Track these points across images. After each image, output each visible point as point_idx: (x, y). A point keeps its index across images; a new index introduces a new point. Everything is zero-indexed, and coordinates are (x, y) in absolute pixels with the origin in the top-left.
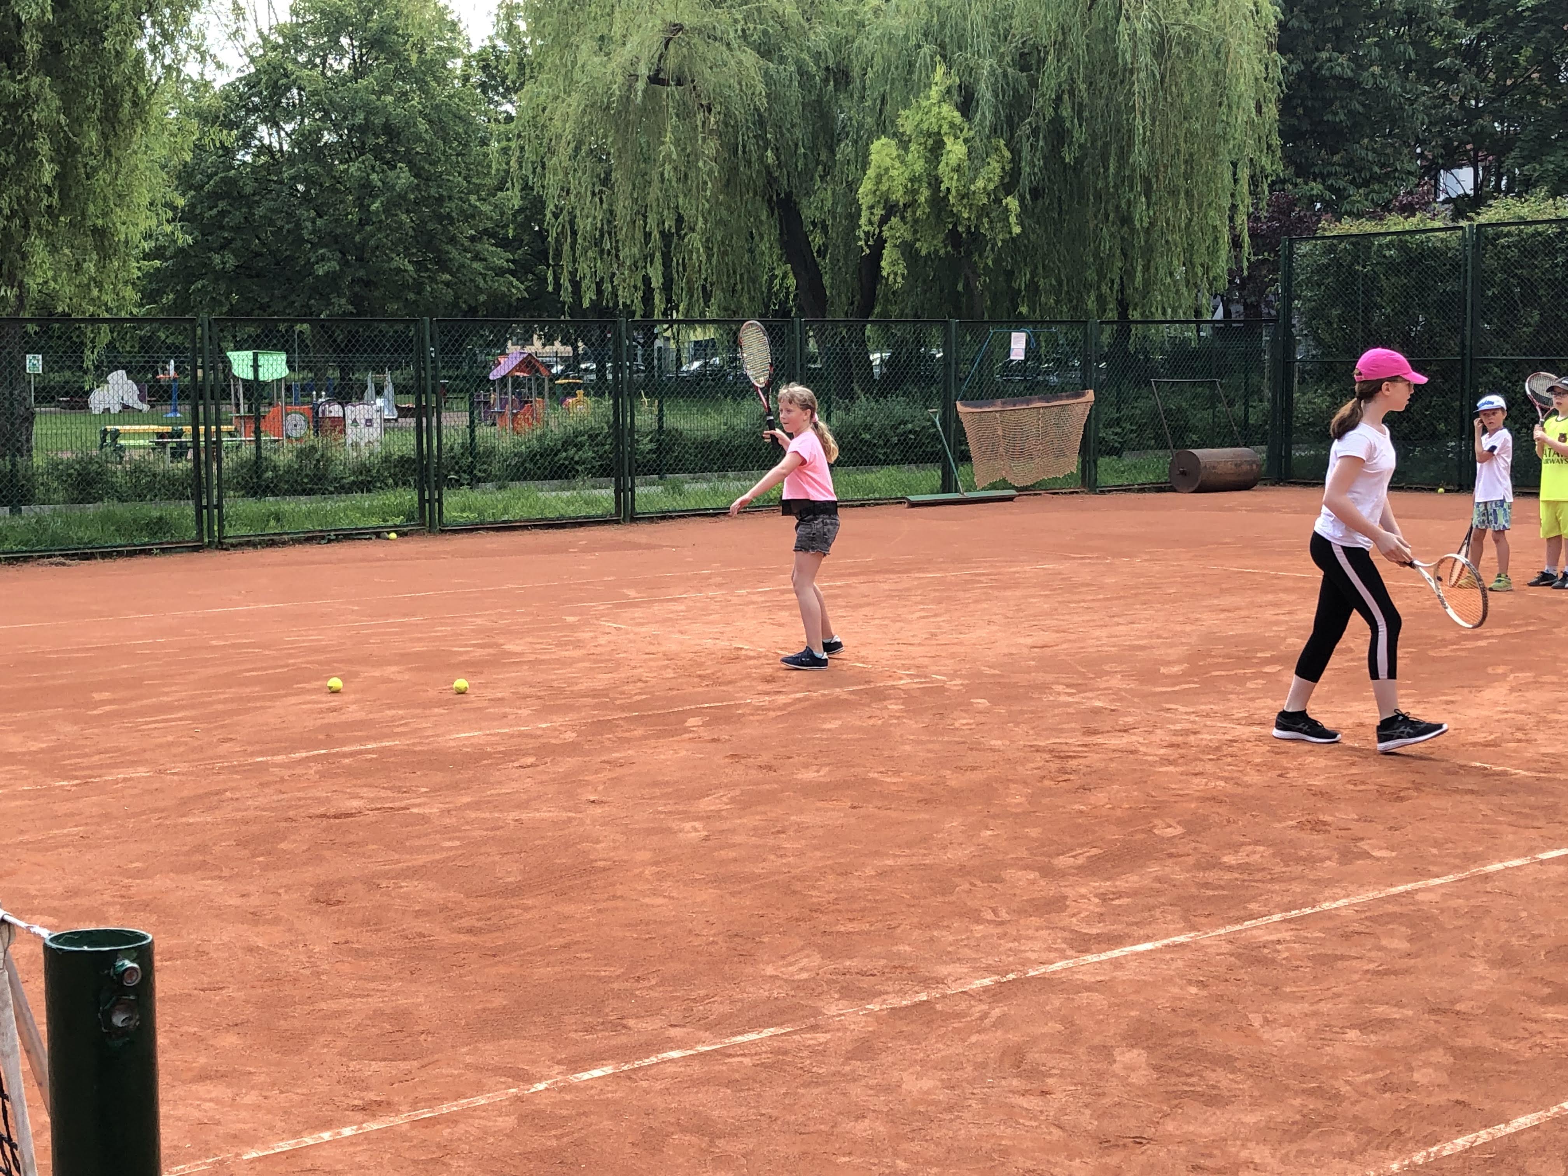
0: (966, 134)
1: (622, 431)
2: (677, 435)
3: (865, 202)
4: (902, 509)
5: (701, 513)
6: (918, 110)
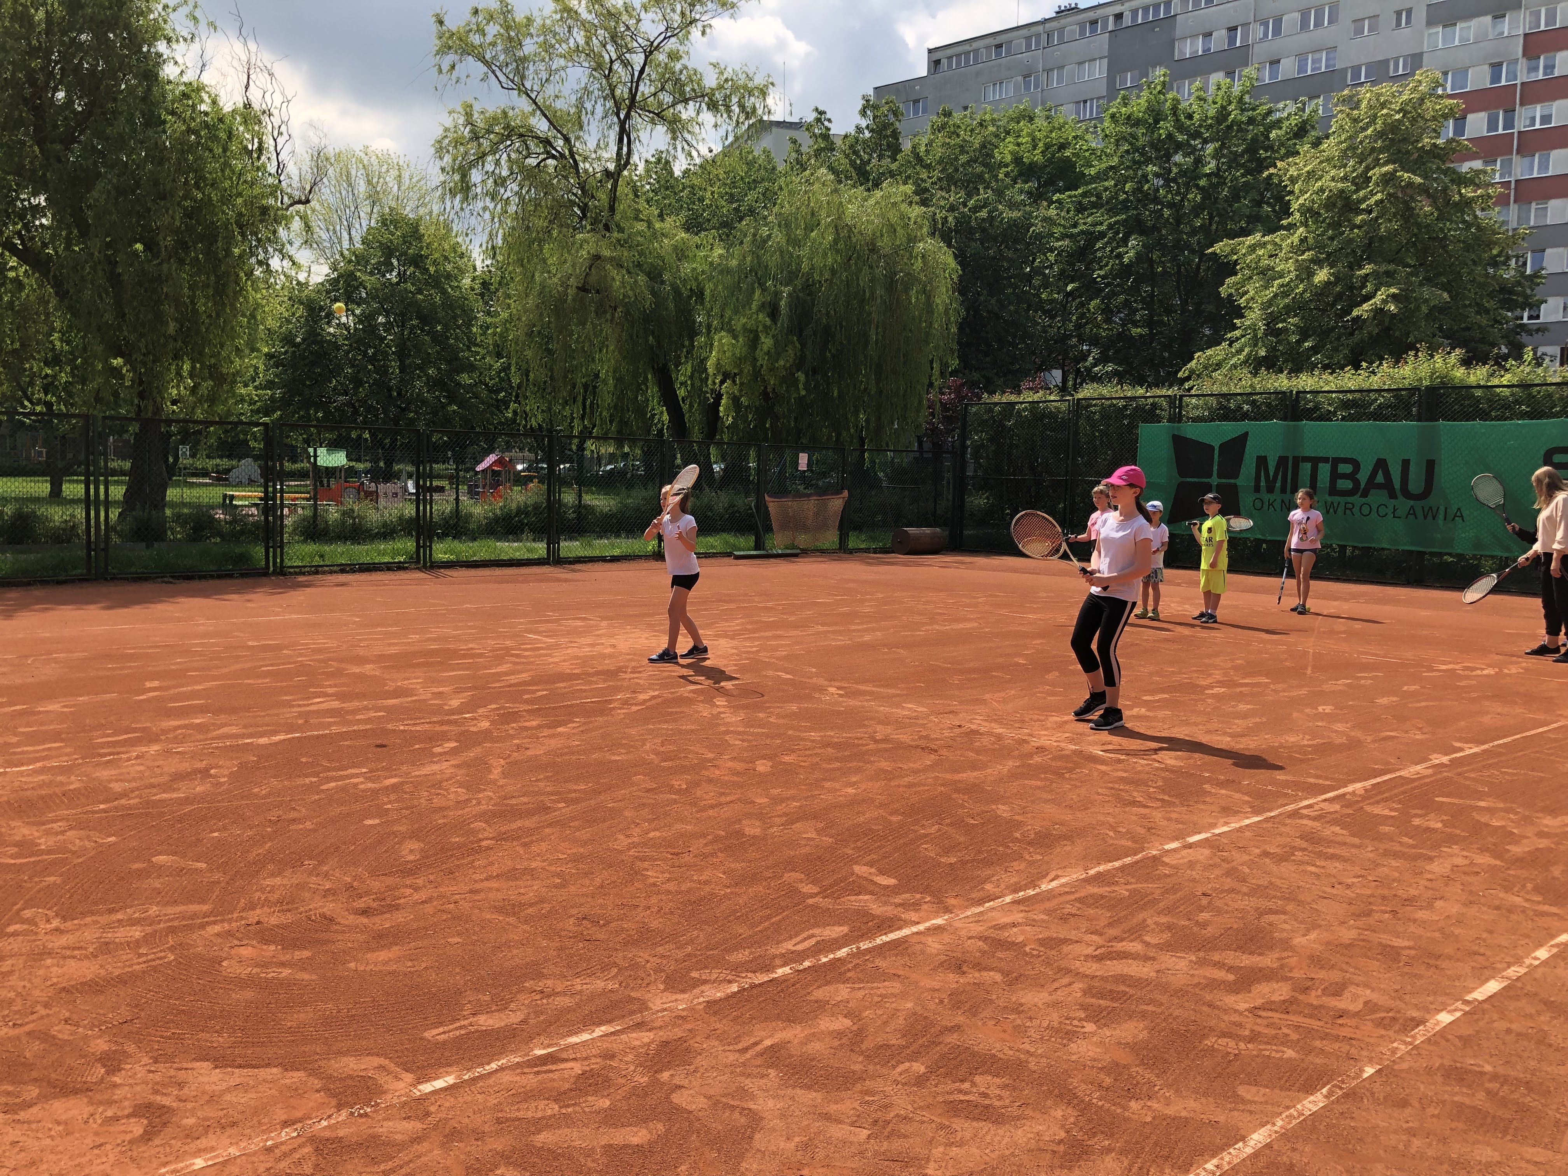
0: (773, 332)
1: (553, 505)
2: (590, 509)
3: (711, 371)
4: (730, 560)
5: (603, 559)
6: (744, 316)
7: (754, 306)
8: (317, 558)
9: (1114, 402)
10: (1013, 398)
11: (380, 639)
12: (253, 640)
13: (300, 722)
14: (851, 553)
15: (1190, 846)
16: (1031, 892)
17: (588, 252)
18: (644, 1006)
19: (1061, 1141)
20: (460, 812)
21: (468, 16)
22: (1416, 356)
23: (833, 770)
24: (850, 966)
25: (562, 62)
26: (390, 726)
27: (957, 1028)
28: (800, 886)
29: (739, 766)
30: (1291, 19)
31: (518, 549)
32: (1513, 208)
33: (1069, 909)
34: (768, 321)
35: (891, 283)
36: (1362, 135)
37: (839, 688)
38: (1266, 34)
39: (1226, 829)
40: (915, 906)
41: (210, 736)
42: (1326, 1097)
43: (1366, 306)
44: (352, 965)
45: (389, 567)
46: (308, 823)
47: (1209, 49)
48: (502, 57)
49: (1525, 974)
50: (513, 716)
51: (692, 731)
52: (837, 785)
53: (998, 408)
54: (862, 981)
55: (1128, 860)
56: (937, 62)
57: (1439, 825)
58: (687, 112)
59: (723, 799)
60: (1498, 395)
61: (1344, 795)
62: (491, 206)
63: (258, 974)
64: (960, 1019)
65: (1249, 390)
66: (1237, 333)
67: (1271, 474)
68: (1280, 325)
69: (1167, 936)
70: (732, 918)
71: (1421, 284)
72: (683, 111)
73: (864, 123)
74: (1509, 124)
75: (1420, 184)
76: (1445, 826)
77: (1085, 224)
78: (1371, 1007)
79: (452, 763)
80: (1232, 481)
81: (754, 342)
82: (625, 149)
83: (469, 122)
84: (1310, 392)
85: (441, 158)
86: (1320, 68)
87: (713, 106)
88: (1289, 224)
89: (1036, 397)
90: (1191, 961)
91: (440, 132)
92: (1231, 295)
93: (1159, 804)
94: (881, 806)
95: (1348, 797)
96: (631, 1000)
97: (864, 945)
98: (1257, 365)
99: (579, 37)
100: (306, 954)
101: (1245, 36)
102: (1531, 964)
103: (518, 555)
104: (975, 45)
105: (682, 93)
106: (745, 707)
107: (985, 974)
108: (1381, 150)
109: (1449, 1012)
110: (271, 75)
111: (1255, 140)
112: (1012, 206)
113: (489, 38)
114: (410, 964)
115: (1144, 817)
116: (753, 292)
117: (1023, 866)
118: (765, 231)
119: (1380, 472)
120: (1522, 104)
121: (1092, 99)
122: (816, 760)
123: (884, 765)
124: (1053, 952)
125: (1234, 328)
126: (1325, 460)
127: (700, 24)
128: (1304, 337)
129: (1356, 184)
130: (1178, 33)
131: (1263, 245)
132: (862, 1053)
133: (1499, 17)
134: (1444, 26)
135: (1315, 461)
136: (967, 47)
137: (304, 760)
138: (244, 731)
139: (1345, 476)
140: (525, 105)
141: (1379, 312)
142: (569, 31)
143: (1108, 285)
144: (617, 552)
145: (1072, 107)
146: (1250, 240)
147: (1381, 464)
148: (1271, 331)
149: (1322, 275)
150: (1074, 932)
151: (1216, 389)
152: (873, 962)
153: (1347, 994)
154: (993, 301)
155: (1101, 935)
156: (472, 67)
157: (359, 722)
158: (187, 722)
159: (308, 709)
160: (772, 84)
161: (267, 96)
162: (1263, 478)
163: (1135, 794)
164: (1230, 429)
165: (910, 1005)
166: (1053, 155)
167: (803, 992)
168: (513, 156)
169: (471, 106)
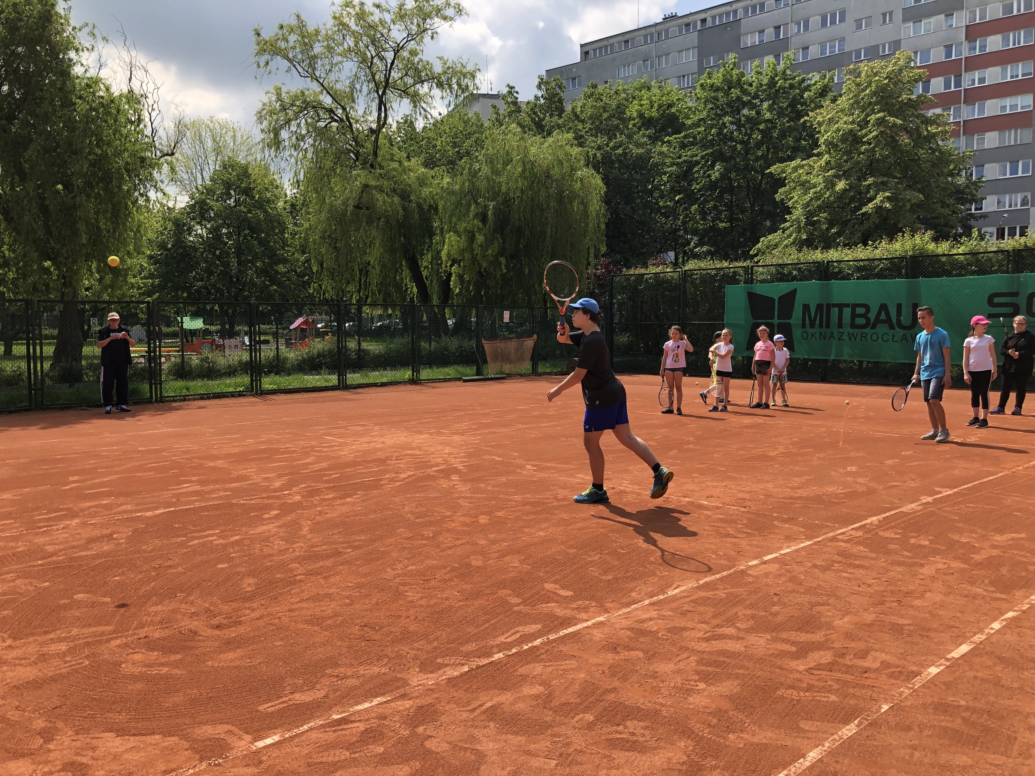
0: (484, 231)
1: (341, 350)
2: (366, 352)
3: (444, 258)
4: (460, 383)
5: (375, 385)
6: (465, 222)
7: (471, 215)
8: (184, 390)
9: (709, 271)
10: (643, 271)
11: (227, 443)
12: (142, 446)
13: (174, 500)
14: (540, 375)
15: (765, 563)
16: (661, 597)
17: (361, 183)
18: (406, 683)
19: (684, 763)
20: (281, 558)
21: (276, 30)
22: (903, 236)
23: (530, 520)
24: (543, 651)
25: (340, 58)
26: (234, 501)
27: (614, 690)
28: (509, 598)
29: (468, 520)
30: (815, 20)
31: (319, 380)
32: (963, 139)
33: (687, 607)
34: (481, 225)
35: (560, 199)
36: (863, 94)
37: (533, 466)
38: (799, 31)
39: (788, 550)
40: (586, 609)
41: (113, 512)
42: (857, 726)
43: (870, 205)
44: (210, 663)
45: (232, 395)
46: (180, 568)
47: (763, 41)
48: (300, 56)
49: (986, 639)
50: (316, 492)
51: (436, 498)
52: (533, 530)
53: (633, 278)
54: (551, 661)
55: (725, 573)
56: (587, 53)
57: (927, 543)
58: (424, 89)
59: (458, 542)
60: (957, 260)
61: (865, 525)
62: (295, 154)
63: (146, 672)
64: (616, 684)
65: (796, 261)
66: (788, 224)
67: (813, 315)
68: (815, 218)
69: (751, 622)
70: (464, 622)
71: (905, 189)
72: (420, 88)
73: (540, 94)
74: (958, 84)
75: (901, 124)
76: (931, 543)
77: (686, 156)
78: (885, 665)
79: (276, 524)
80: (788, 321)
81: (472, 238)
82: (383, 114)
83: (279, 99)
84: (835, 262)
85: (261, 123)
86: (835, 51)
87: (440, 85)
88: (818, 152)
89: (659, 269)
90: (767, 639)
91: (260, 106)
92: (783, 200)
93: (744, 535)
94: (562, 543)
95: (868, 526)
96: (397, 679)
97: (552, 637)
98: (801, 245)
99: (350, 42)
100: (179, 656)
101: (785, 33)
102: (989, 633)
103: (318, 384)
104: (611, 41)
105: (419, 77)
106: (471, 480)
107: (632, 653)
108: (876, 103)
109: (936, 666)
110: (146, 71)
111: (794, 98)
112: (638, 145)
113: (291, 44)
114: (249, 661)
115: (735, 544)
116: (470, 205)
117: (656, 579)
118: (477, 166)
119: (883, 312)
120: (966, 71)
121: (688, 75)
122: (519, 514)
123: (564, 516)
124: (677, 637)
125: (786, 221)
126: (847, 305)
127: (430, 32)
128: (831, 225)
129: (860, 126)
130: (743, 30)
131: (802, 167)
132: (551, 709)
133: (949, 15)
134: (914, 23)
135: (841, 306)
136: (606, 43)
137: (176, 526)
138: (136, 508)
139: (860, 316)
140: (315, 87)
141: (879, 209)
142: (344, 38)
143: (702, 195)
144: (384, 380)
145: (675, 80)
146: (793, 164)
147: (884, 307)
148: (810, 222)
149: (841, 185)
150: (690, 623)
151: (775, 261)
152: (558, 647)
153: (869, 657)
154: (628, 208)
155: (708, 624)
156: (280, 63)
157: (213, 499)
158: (97, 503)
159: (179, 491)
160: (479, 70)
161: (144, 85)
162: (807, 318)
163: (729, 529)
164: (784, 288)
165: (582, 676)
166: (664, 112)
167: (512, 670)
168: (309, 120)
169: (280, 89)
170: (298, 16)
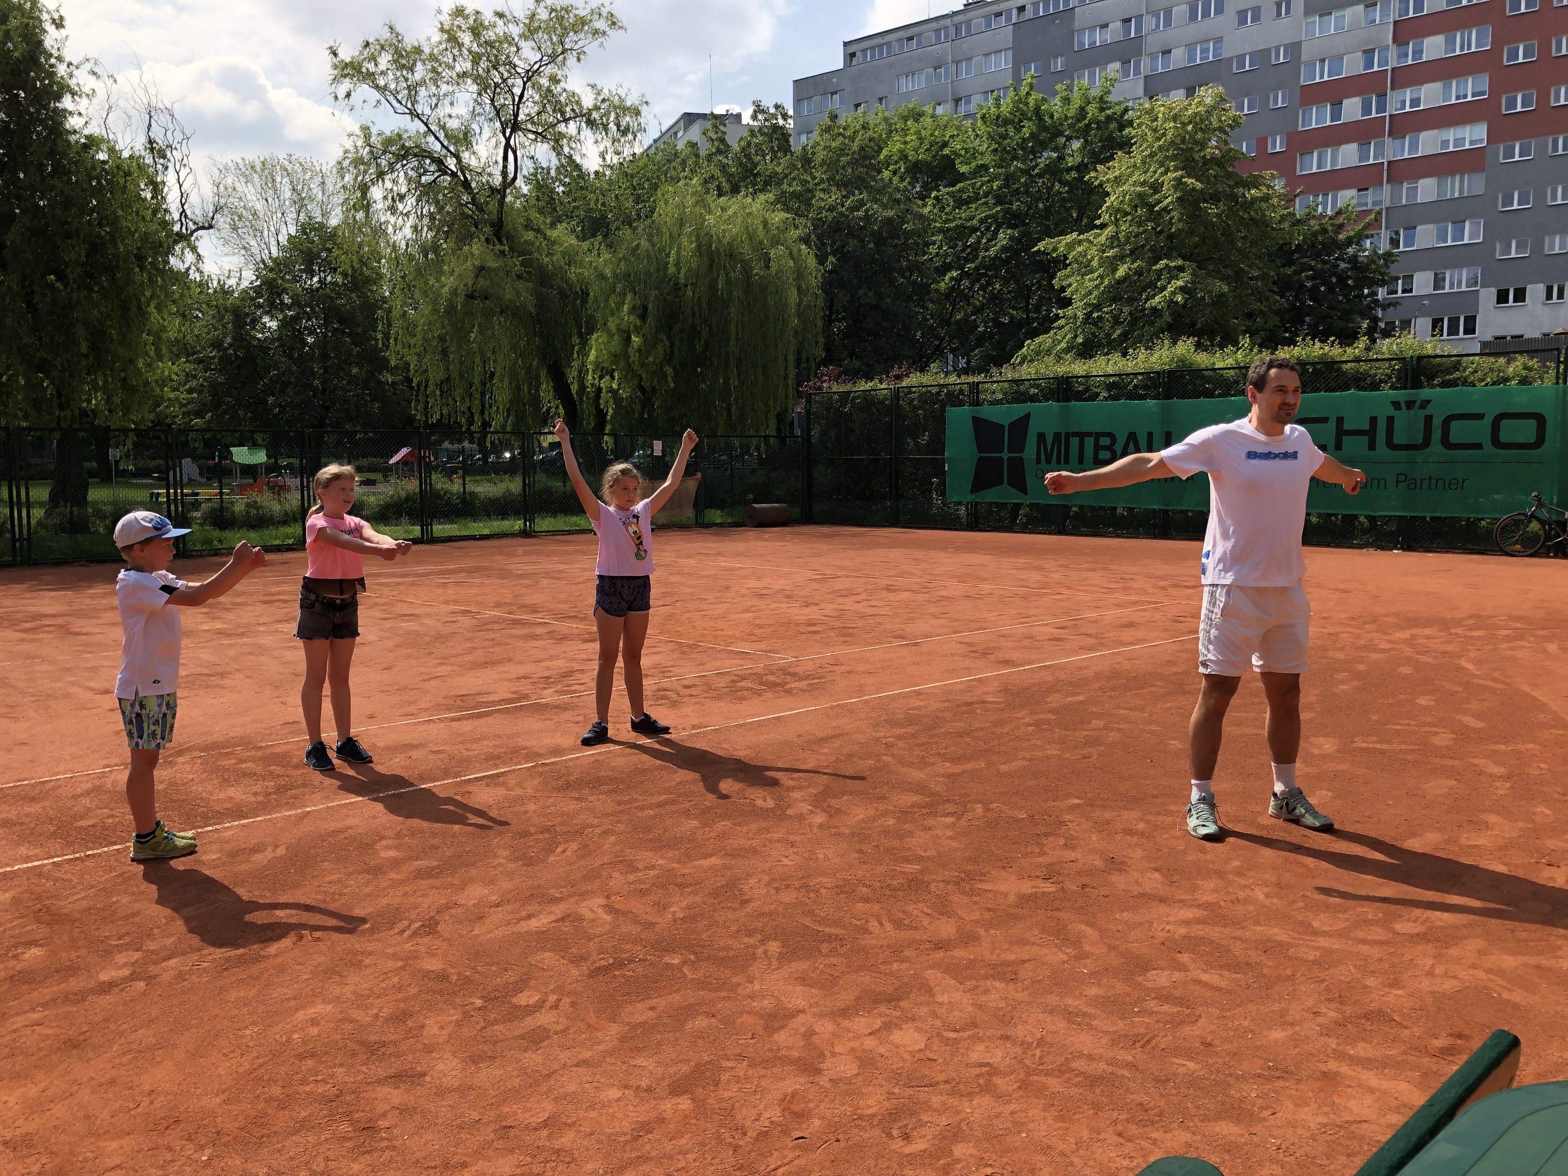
0: (643, 331)
1: (425, 493)
3: (590, 367)
6: (618, 318)
7: (626, 308)
8: (217, 542)
9: (931, 389)
10: (849, 387)
14: (707, 527)
17: (474, 264)
22: (1163, 344)
30: (1181, 10)
32: (1386, 188)
34: (638, 322)
35: (747, 286)
43: (1159, 298)
47: (1106, 40)
48: (394, 85)
53: (836, 397)
56: (853, 55)
58: (568, 131)
60: (1221, 376)
62: (392, 220)
66: (1062, 322)
67: (1049, 446)
71: (1206, 276)
72: (564, 129)
74: (1381, 108)
75: (1202, 189)
77: (960, 218)
80: (1019, 454)
81: (626, 340)
82: (511, 166)
83: (367, 143)
84: (1082, 377)
85: (343, 177)
86: (1208, 58)
88: (1100, 224)
89: (869, 386)
92: (1061, 287)
99: (464, 64)
101: (1139, 28)
104: (889, 38)
105: (563, 113)
110: (174, 115)
112: (888, 205)
113: (382, 67)
119: (1131, 443)
121: (999, 90)
126: (1089, 434)
127: (574, 52)
129: (1153, 189)
130: (1077, 25)
131: (1080, 242)
133: (1371, 5)
134: (1321, 16)
135: (1082, 436)
136: (879, 40)
140: (417, 128)
142: (454, 60)
146: (1069, 238)
147: (1132, 436)
148: (1089, 319)
149: (1123, 270)
156: (367, 94)
161: (169, 133)
162: (1042, 451)
164: (1018, 410)
166: (936, 154)
168: (411, 173)
169: (368, 128)
170: (391, 28)
